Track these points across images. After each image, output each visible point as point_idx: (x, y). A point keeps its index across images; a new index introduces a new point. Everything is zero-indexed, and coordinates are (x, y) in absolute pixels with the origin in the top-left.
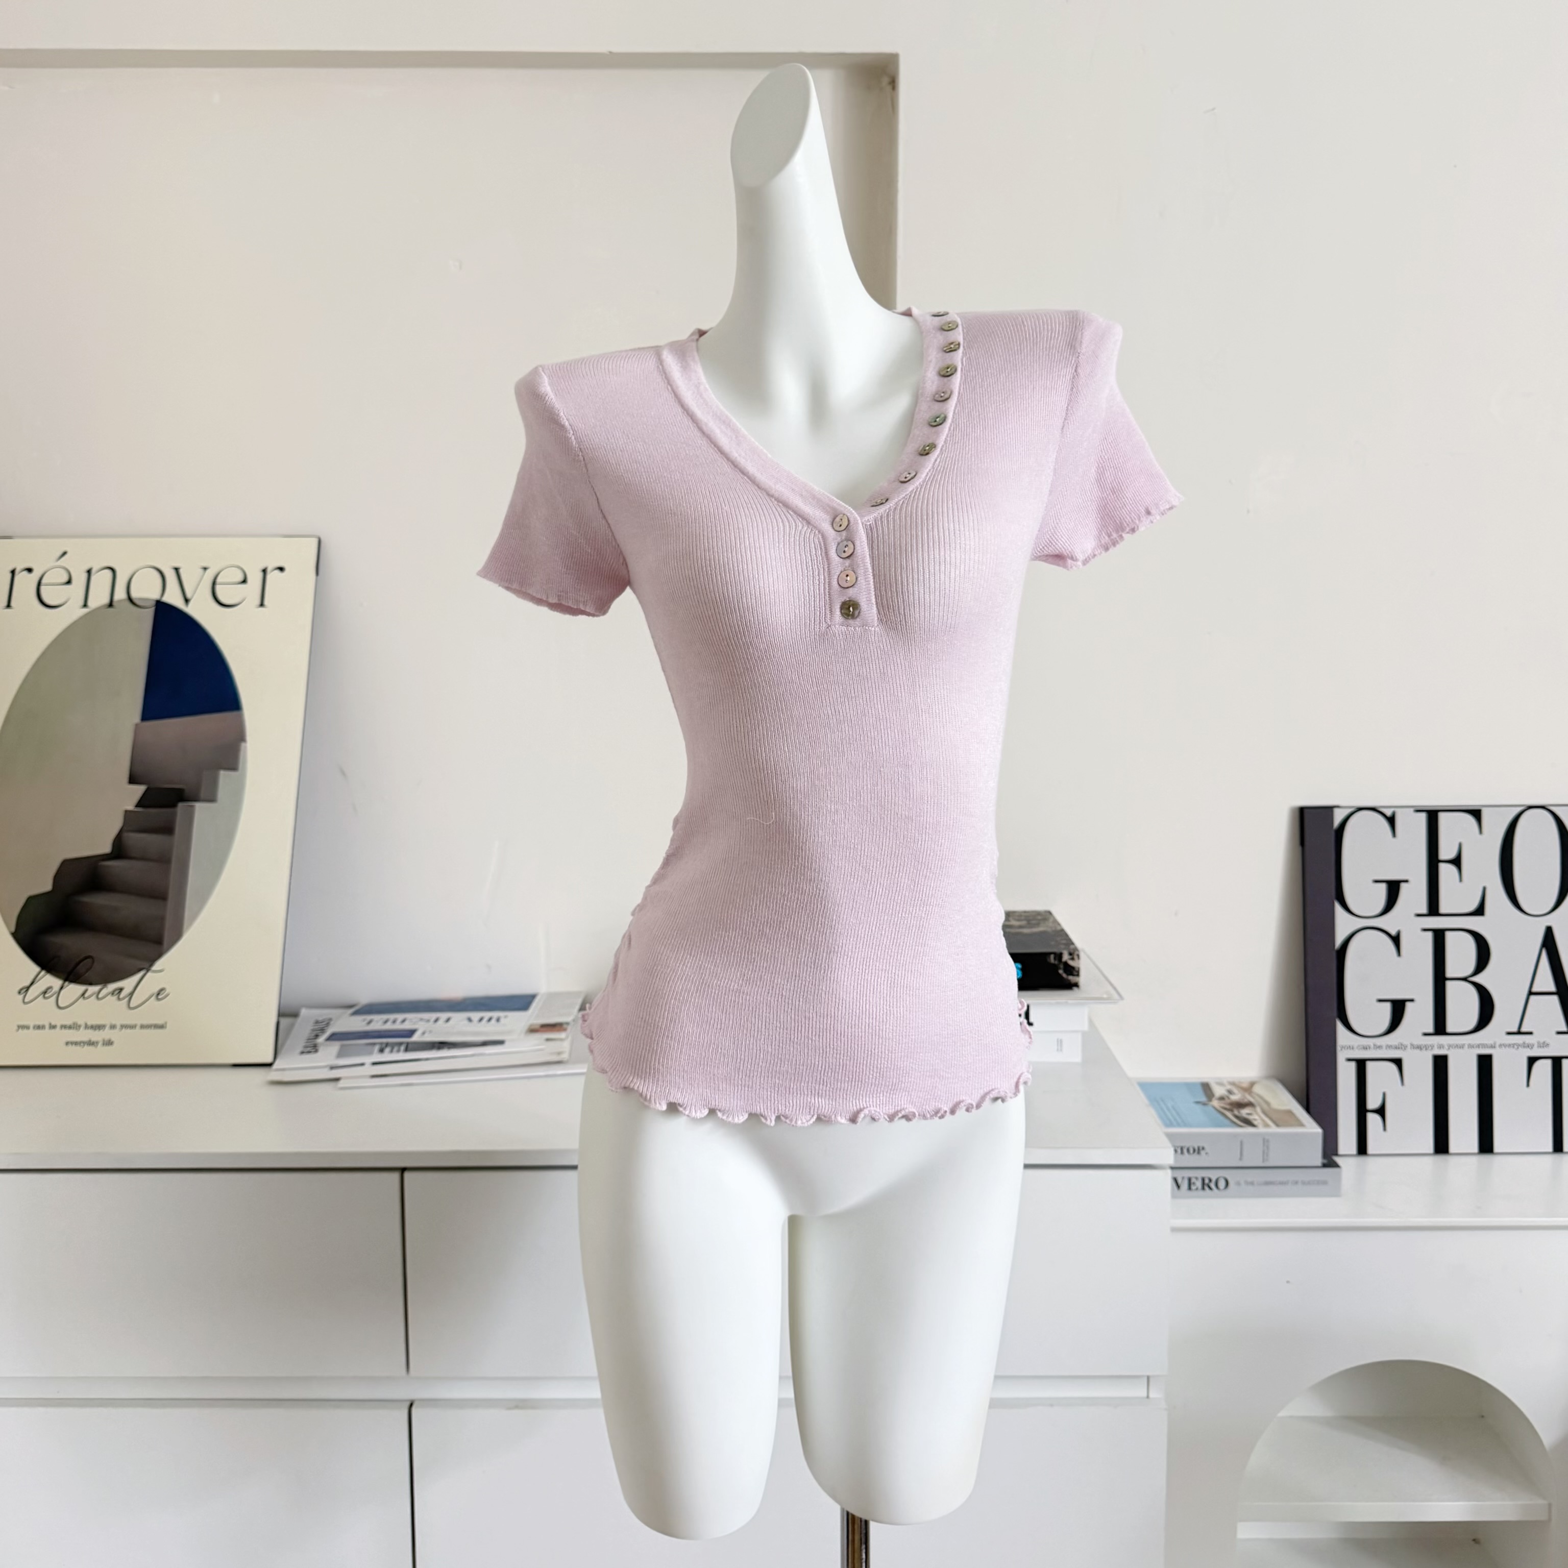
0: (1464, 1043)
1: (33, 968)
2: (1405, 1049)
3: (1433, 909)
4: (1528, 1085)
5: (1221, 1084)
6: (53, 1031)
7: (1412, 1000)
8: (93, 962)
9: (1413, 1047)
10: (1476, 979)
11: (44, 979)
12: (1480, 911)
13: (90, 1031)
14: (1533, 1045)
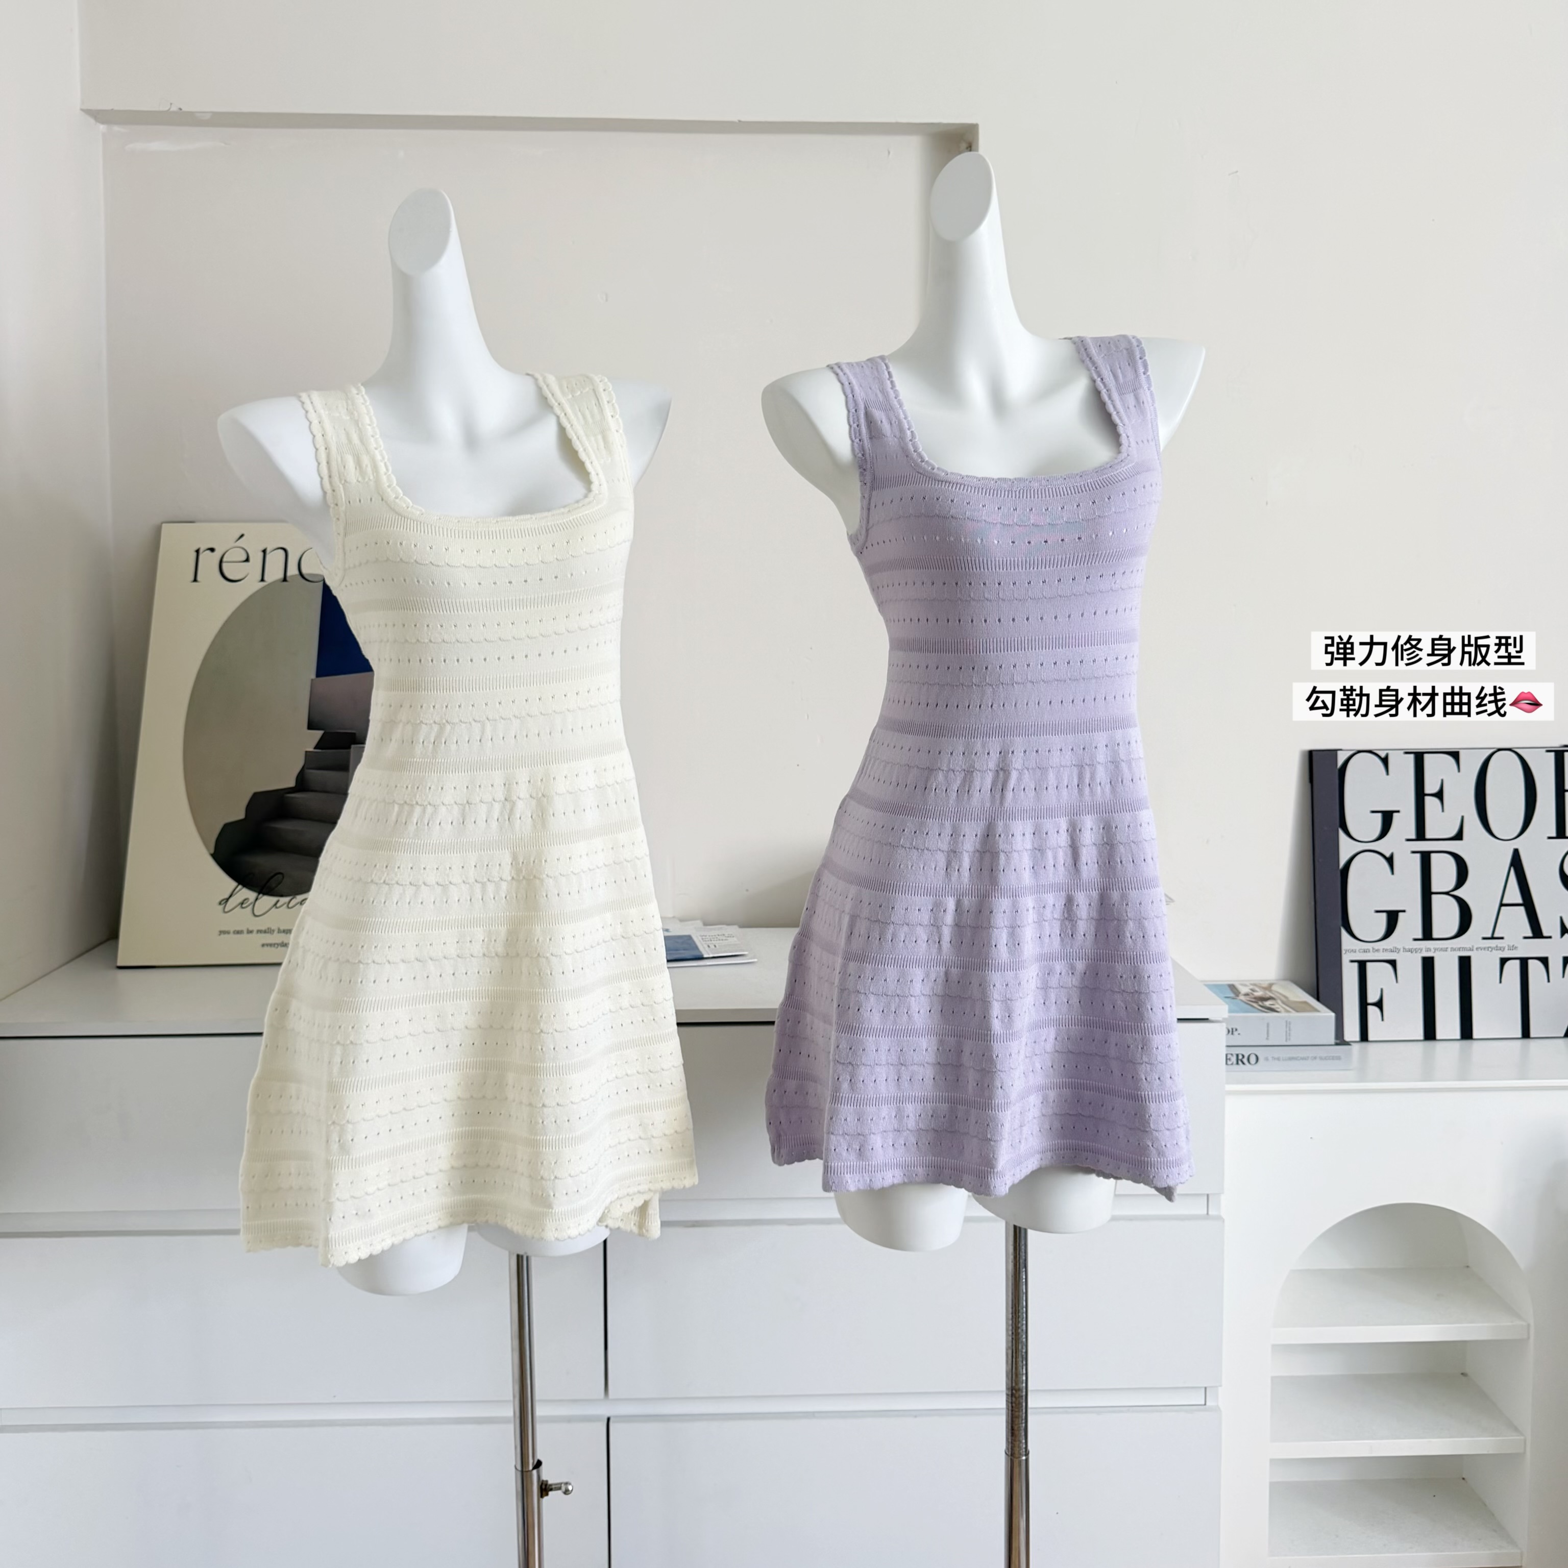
0: (1446, 947)
1: (231, 884)
2: (1398, 953)
3: (1421, 835)
4: (1501, 982)
5: (1245, 985)
6: (250, 935)
7: (1404, 911)
8: (283, 877)
9: (1405, 950)
10: (1455, 893)
11: (241, 892)
12: (1459, 836)
13: (283, 935)
14: (1504, 949)
